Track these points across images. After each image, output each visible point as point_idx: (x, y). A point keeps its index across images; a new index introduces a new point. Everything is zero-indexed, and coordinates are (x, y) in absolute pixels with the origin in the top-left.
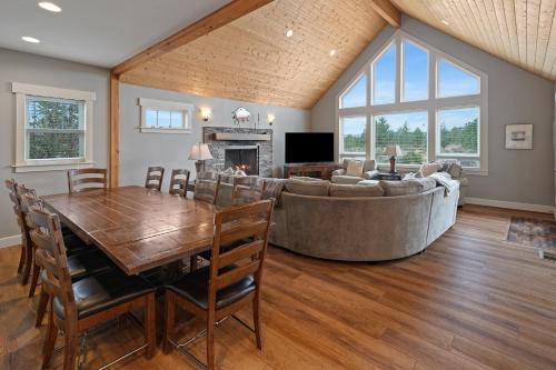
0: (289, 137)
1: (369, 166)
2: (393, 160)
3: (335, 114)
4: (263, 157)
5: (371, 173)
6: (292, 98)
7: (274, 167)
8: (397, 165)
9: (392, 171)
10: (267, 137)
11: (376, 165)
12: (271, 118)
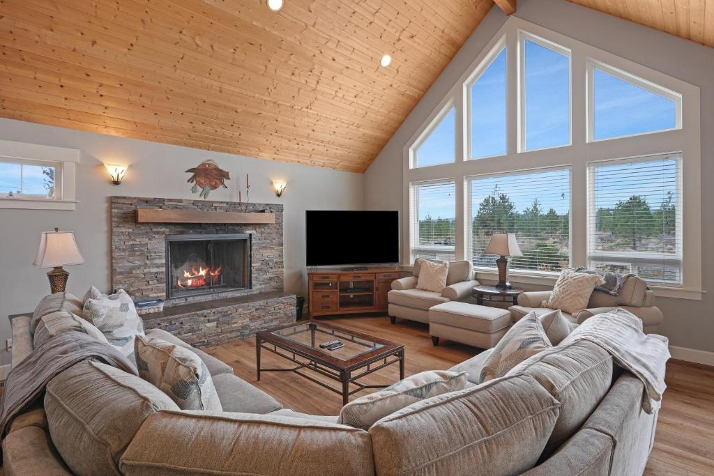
0: (314, 218)
1: (459, 273)
2: (502, 263)
3: (403, 178)
4: (261, 254)
5: (460, 288)
6: (321, 149)
7: (285, 272)
8: (511, 271)
9: (501, 285)
10: (268, 218)
11: (473, 270)
12: (279, 185)
